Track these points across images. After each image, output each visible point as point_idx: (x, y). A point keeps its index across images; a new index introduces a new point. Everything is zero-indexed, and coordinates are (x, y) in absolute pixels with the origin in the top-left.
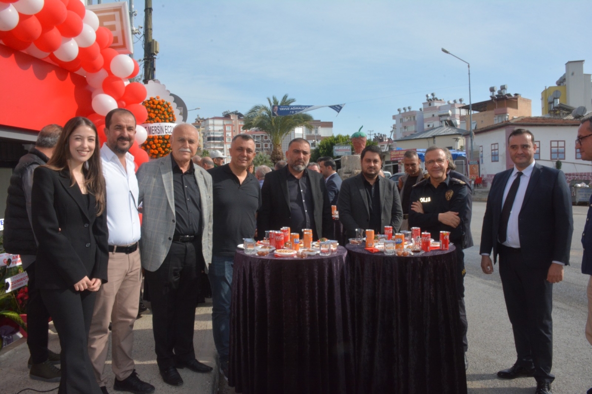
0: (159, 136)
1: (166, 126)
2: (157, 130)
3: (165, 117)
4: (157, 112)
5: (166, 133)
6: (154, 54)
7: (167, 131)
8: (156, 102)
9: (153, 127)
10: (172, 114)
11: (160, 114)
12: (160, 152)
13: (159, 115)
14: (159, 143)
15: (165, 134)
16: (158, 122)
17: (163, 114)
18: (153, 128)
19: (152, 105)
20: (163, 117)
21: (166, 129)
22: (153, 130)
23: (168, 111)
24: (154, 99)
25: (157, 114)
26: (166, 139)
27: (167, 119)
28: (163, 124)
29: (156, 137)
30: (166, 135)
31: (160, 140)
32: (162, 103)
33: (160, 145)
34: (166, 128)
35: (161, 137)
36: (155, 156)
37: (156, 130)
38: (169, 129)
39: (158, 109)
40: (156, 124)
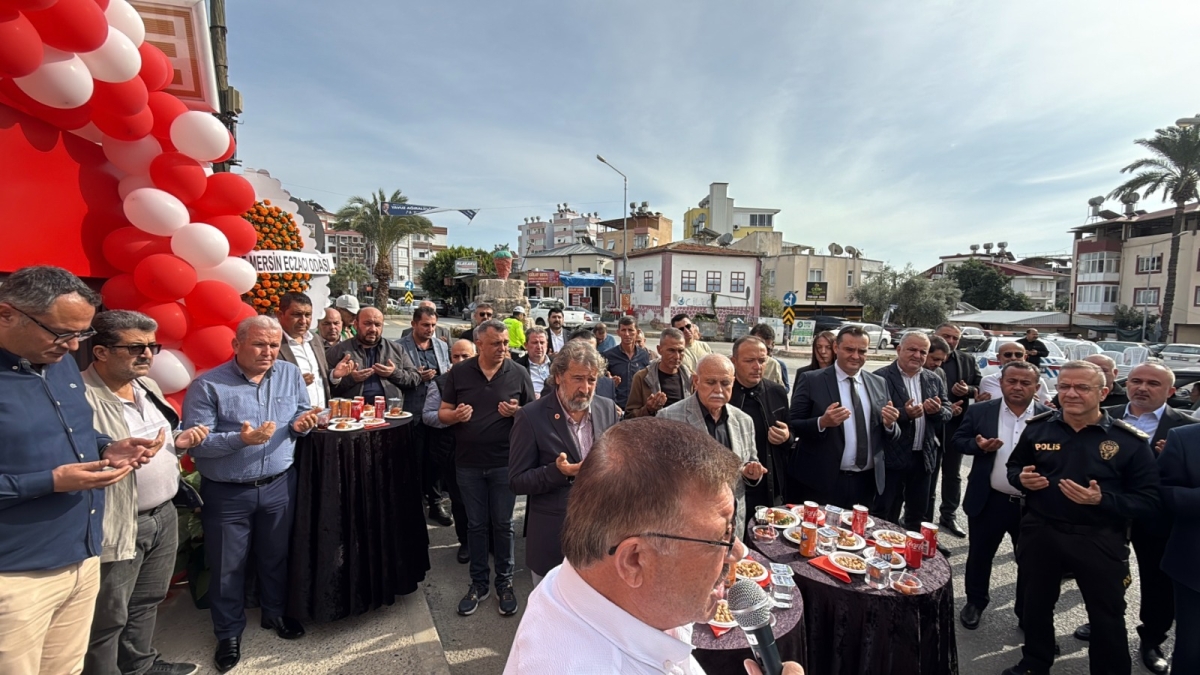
0: (272, 274)
1: (285, 257)
2: (269, 264)
3: (283, 241)
4: (267, 229)
5: (287, 269)
6: (234, 115)
7: (288, 266)
8: (265, 211)
9: (259, 257)
10: (297, 236)
11: (274, 233)
12: (273, 303)
13: (272, 235)
14: (272, 287)
15: (284, 271)
16: (269, 248)
17: (280, 235)
18: (260, 260)
19: (256, 216)
20: (279, 239)
21: (286, 263)
22: (260, 263)
23: (288, 230)
24: (260, 204)
25: (266, 233)
26: (287, 281)
27: (288, 243)
28: (280, 254)
29: (266, 275)
30: (284, 273)
31: (274, 282)
32: (275, 213)
33: (274, 290)
34: (287, 260)
35: (277, 277)
36: (264, 310)
37: (265, 263)
38: (293, 263)
39: (269, 225)
40: (267, 253)
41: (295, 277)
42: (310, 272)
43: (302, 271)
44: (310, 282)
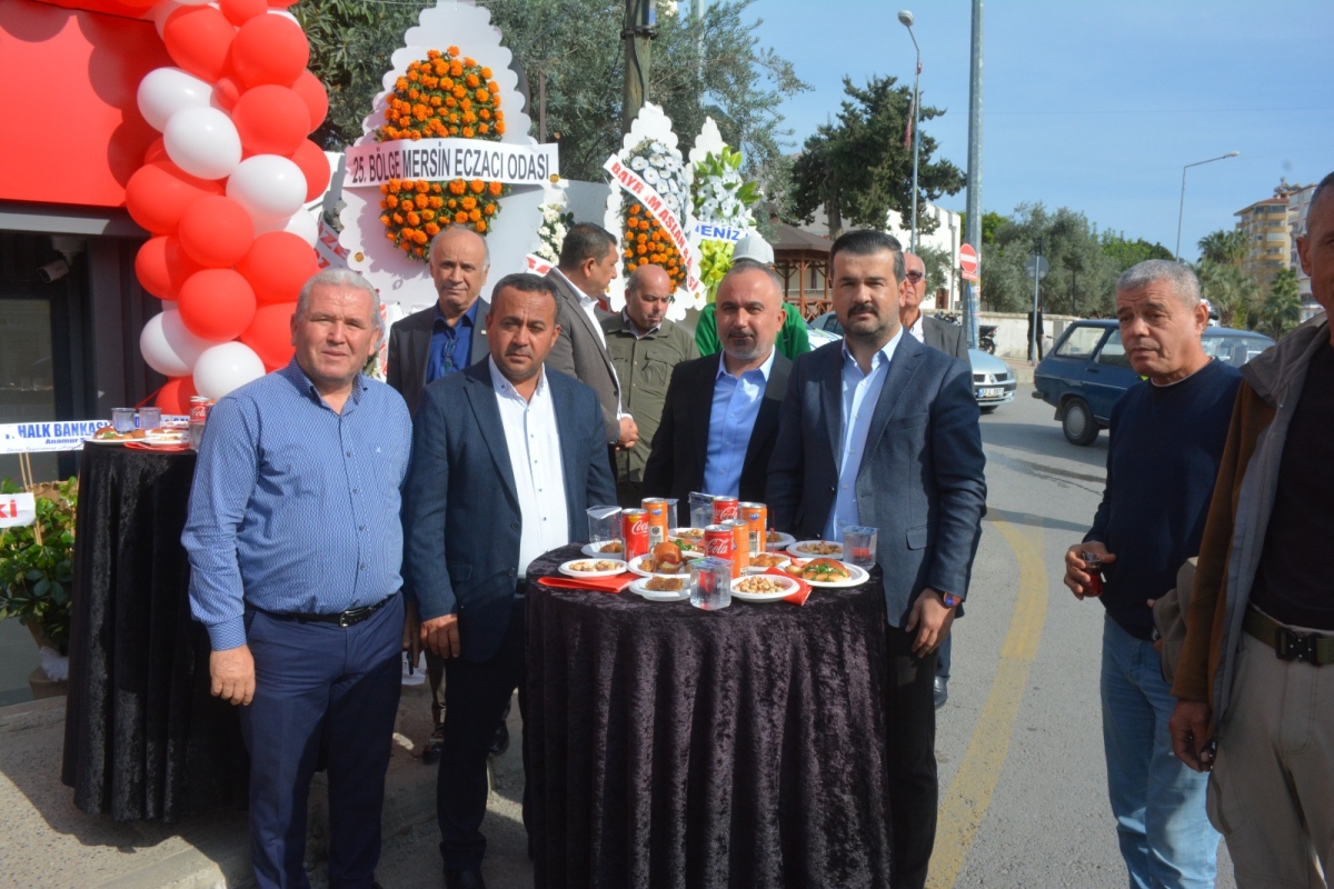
0: (431, 183)
1: (459, 151)
2: (430, 165)
3: (461, 120)
4: (437, 100)
5: (458, 173)
7: (460, 168)
8: (442, 67)
9: (416, 152)
10: (492, 111)
11: (450, 107)
13: (443, 110)
14: (430, 207)
15: (452, 177)
16: (436, 135)
17: (460, 109)
18: (418, 157)
19: (425, 77)
20: (455, 119)
21: (458, 162)
22: (416, 163)
23: (476, 101)
24: (443, 56)
25: (436, 108)
26: (456, 196)
27: (469, 125)
28: (450, 144)
29: (422, 185)
30: (453, 182)
31: (432, 198)
32: (458, 71)
33: (431, 214)
34: (461, 156)
35: (437, 188)
37: (424, 163)
38: (471, 162)
39: (444, 91)
40: (429, 144)
41: (469, 189)
42: (506, 180)
43: (485, 178)
44: (501, 202)
